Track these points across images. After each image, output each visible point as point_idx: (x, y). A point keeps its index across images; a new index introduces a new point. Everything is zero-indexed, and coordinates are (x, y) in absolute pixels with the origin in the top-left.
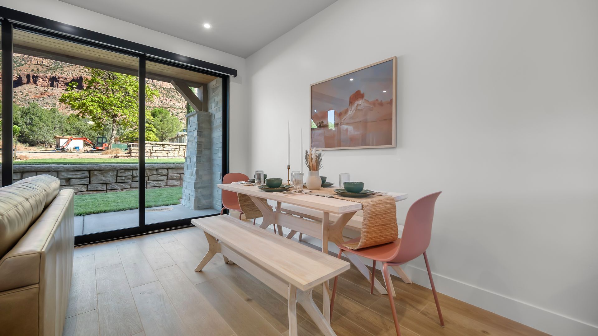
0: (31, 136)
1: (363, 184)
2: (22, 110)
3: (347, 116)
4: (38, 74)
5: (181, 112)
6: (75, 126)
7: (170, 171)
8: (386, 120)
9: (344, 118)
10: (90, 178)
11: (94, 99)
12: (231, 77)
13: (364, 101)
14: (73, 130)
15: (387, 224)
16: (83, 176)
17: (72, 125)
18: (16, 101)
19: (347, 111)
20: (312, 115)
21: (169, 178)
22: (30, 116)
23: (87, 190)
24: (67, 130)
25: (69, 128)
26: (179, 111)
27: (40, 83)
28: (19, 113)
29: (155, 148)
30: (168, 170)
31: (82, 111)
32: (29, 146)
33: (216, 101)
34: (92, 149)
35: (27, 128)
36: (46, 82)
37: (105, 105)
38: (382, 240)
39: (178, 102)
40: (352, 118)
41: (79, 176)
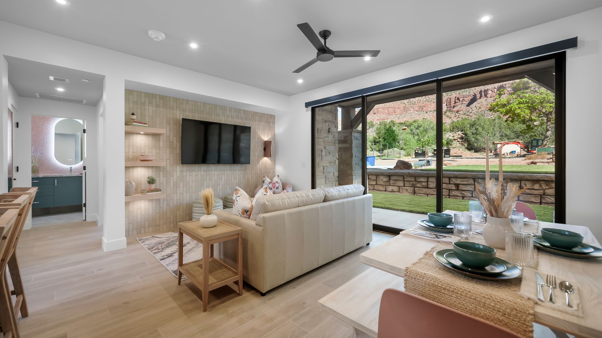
0: (476, 144)
2: (470, 123)
4: (488, 87)
6: (514, 130)
11: (521, 101)
14: (513, 134)
16: (469, 182)
17: (511, 129)
18: (472, 116)
22: (476, 127)
23: (472, 196)
24: (506, 135)
25: (508, 132)
27: (490, 95)
28: (468, 126)
31: (510, 116)
32: (474, 152)
34: (526, 153)
35: (473, 137)
36: (495, 93)
41: (465, 183)
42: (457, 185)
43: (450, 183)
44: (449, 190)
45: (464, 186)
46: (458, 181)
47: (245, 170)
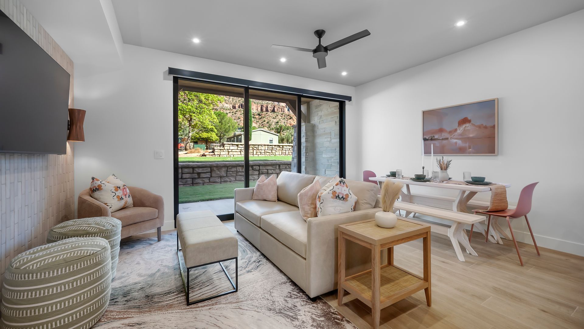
1: (484, 178)
3: (456, 134)
5: (229, 113)
7: (261, 167)
8: (490, 137)
9: (453, 135)
10: (211, 172)
12: (347, 102)
13: (471, 124)
15: (502, 200)
16: (207, 171)
19: (456, 130)
20: (424, 131)
21: (260, 173)
23: (210, 182)
26: (228, 112)
29: (232, 148)
30: (259, 167)
33: (319, 115)
37: (185, 112)
38: (499, 208)
39: (227, 103)
40: (461, 135)
41: (205, 171)
42: (199, 174)
43: (193, 173)
44: (193, 178)
45: (204, 174)
46: (200, 170)
47: (47, 168)
